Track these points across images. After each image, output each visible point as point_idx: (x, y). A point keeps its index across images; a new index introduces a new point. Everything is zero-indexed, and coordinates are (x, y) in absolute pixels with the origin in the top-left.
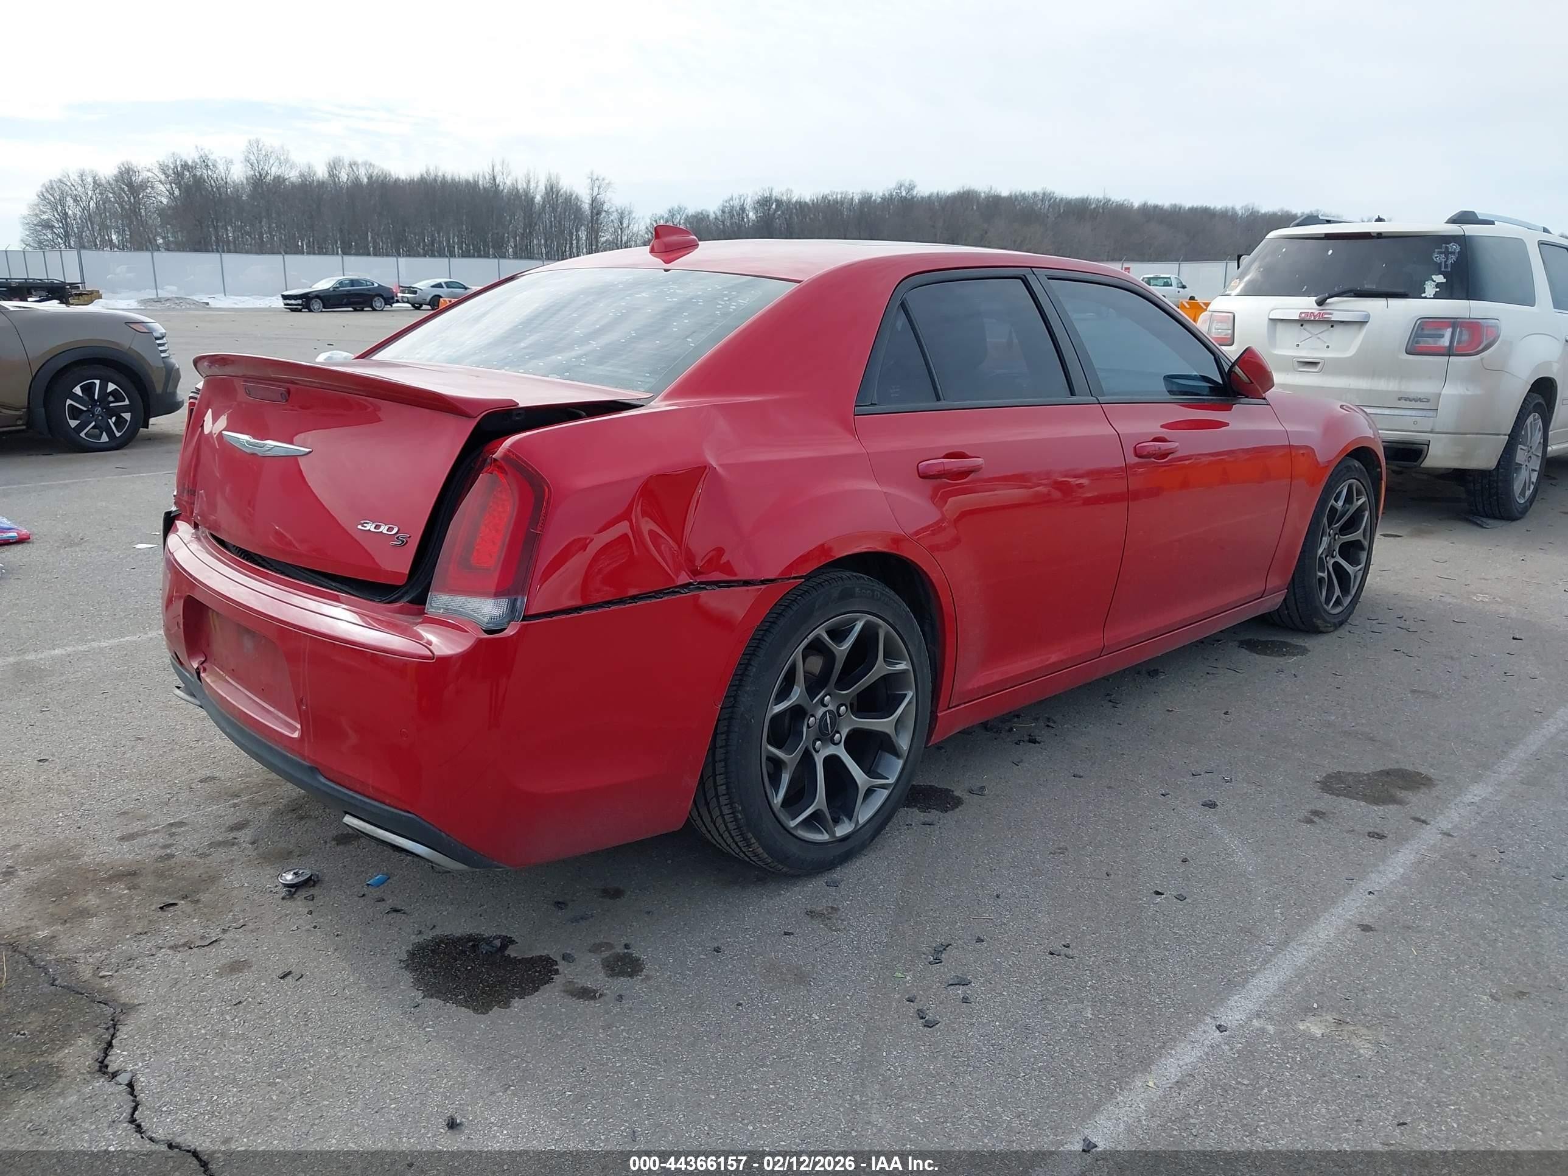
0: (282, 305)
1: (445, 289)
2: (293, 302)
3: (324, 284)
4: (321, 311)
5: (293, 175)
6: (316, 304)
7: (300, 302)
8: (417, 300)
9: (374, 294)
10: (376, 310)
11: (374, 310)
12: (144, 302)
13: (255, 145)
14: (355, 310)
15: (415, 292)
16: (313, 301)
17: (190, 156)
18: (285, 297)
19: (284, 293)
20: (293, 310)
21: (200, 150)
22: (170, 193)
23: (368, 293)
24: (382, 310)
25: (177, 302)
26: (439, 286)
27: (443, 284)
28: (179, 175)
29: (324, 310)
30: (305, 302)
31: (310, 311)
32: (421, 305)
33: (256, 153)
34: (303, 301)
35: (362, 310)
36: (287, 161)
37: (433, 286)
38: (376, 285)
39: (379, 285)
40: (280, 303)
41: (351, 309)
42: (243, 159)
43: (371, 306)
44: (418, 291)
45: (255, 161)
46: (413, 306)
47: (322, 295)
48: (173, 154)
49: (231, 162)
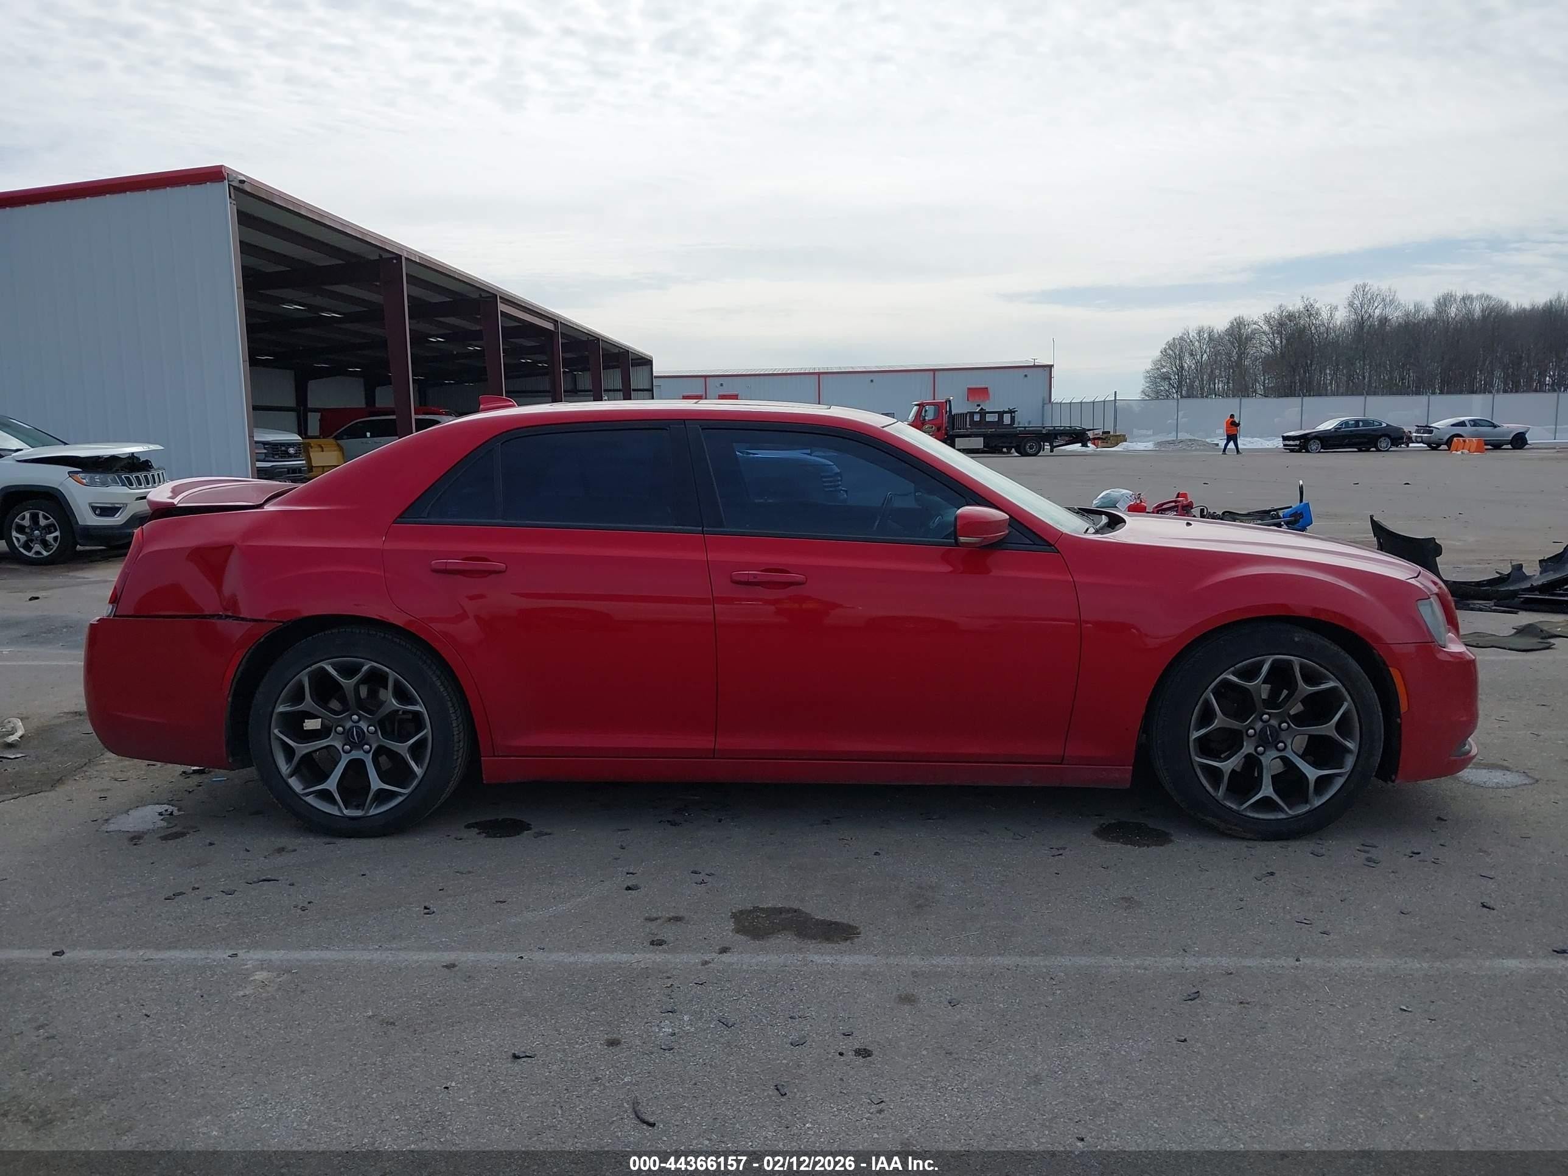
0: (1281, 446)
1: (1469, 429)
2: (1291, 443)
3: (1328, 425)
4: (1319, 452)
5: (1395, 315)
6: (1315, 445)
7: (1298, 442)
8: (1432, 440)
9: (1380, 434)
10: (1380, 451)
11: (1378, 450)
12: (1159, 444)
13: (1361, 290)
14: (1360, 450)
15: (1431, 432)
16: (1311, 442)
17: (1295, 305)
18: (1285, 438)
19: (1285, 435)
20: (1292, 451)
21: (1305, 300)
22: (1271, 343)
23: (1373, 433)
24: (1387, 451)
25: (1190, 443)
26: (1462, 424)
27: (1467, 423)
28: (1281, 324)
29: (1322, 450)
30: (1302, 444)
31: (1307, 451)
32: (1439, 445)
33: (1363, 296)
34: (1301, 442)
35: (1368, 450)
36: (1392, 302)
37: (1453, 425)
38: (1384, 425)
39: (1388, 425)
40: (1279, 443)
41: (1356, 450)
42: (1346, 303)
43: (1376, 447)
44: (1435, 430)
45: (1359, 305)
46: (1429, 445)
47: (1321, 436)
48: (1281, 306)
49: (1336, 308)
